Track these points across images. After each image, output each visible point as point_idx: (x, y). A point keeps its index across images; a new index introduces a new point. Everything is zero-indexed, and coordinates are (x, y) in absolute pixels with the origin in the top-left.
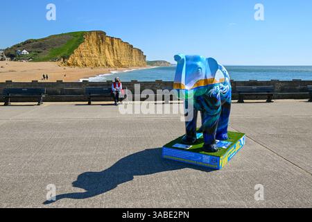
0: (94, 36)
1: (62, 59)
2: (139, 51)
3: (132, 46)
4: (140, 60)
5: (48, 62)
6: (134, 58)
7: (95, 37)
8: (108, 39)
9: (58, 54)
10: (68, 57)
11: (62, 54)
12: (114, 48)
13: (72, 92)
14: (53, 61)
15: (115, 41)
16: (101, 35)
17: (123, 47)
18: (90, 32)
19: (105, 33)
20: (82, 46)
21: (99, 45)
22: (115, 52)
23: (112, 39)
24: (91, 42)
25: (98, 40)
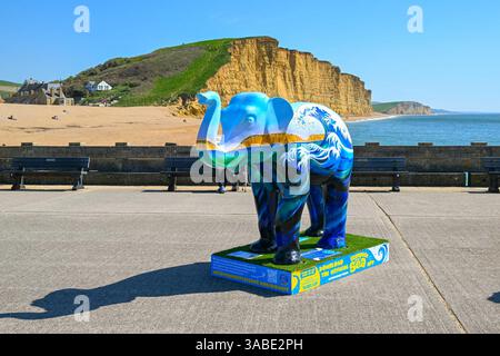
0: (251, 49)
1: (181, 101)
2: (355, 79)
3: (337, 70)
4: (356, 100)
5: (151, 107)
6: (343, 97)
7: (253, 51)
8: (283, 54)
9: (173, 89)
10: (193, 97)
11: (180, 90)
12: (297, 74)
13: (145, 167)
14: (160, 104)
15: (300, 60)
16: (267, 46)
17: (317, 72)
18: (244, 41)
19: (275, 42)
20: (223, 72)
21: (263, 68)
22: (298, 83)
23: (292, 54)
24: (244, 61)
25: (260, 56)
